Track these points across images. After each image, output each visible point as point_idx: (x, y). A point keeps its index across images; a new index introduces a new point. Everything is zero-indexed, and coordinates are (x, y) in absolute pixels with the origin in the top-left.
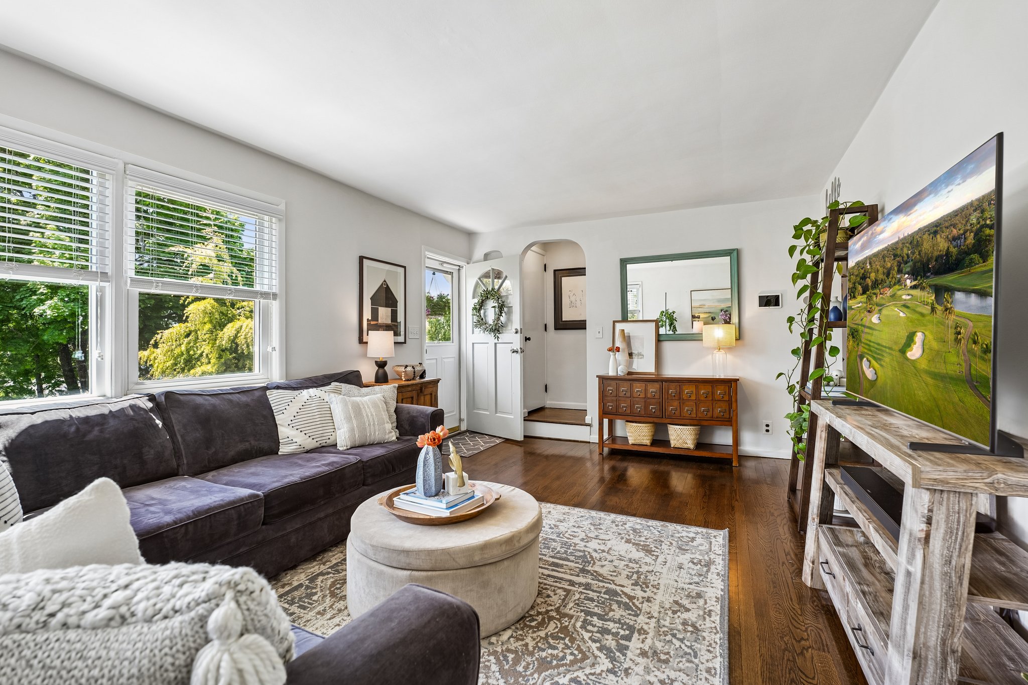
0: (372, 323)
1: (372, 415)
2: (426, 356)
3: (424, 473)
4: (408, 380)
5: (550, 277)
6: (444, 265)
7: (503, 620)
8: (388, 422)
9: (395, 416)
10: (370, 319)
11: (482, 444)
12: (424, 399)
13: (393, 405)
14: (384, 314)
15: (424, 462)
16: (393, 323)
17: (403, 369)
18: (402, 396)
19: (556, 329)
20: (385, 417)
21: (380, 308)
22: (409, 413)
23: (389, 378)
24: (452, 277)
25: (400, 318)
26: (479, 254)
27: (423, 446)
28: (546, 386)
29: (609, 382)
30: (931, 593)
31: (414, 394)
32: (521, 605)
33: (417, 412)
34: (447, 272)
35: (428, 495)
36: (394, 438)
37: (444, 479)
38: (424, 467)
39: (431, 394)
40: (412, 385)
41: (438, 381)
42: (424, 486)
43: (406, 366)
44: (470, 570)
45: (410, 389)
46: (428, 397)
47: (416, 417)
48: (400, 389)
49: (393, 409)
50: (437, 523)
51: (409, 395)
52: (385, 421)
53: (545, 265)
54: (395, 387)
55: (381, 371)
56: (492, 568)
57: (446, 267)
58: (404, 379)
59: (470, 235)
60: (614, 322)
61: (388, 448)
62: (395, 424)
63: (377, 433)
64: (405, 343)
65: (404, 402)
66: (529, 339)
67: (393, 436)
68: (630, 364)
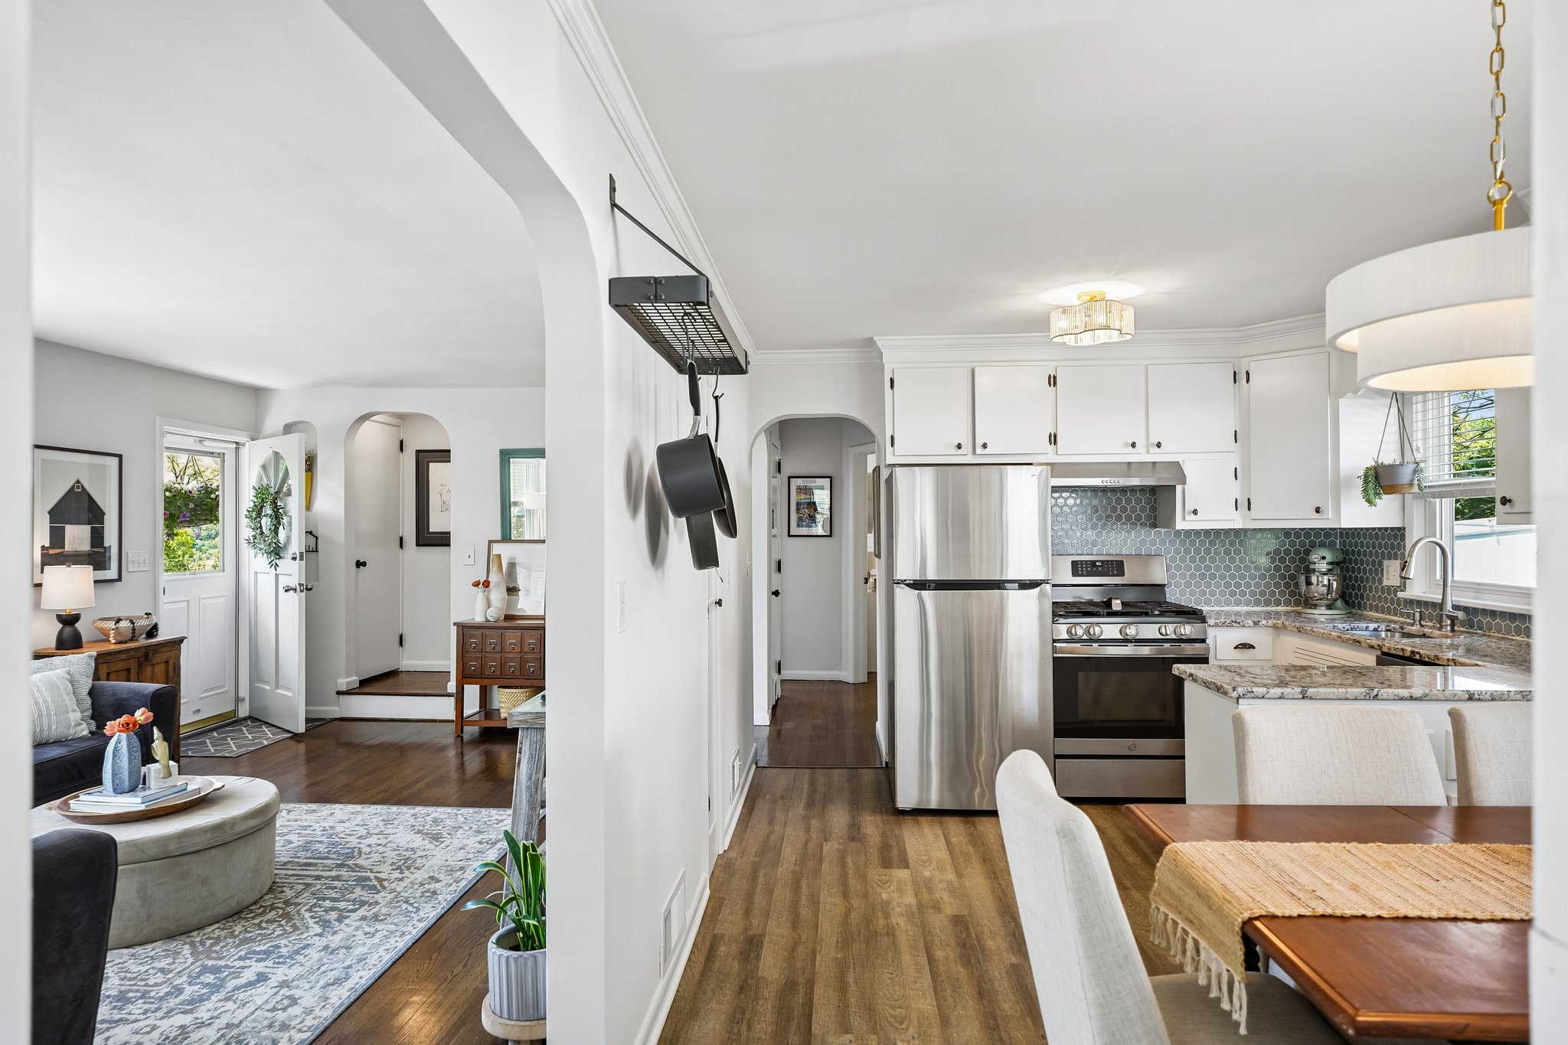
0: (52, 552)
1: (45, 701)
2: (163, 599)
3: (113, 766)
4: (121, 642)
5: (408, 463)
6: (205, 443)
7: (209, 914)
8: (73, 711)
9: (88, 701)
10: (47, 545)
11: (268, 736)
12: (153, 671)
13: (86, 683)
14: (77, 536)
15: (114, 753)
16: (94, 550)
17: (112, 625)
18: (108, 667)
19: (418, 545)
20: (70, 702)
21: (68, 528)
22: (114, 695)
23: (84, 639)
24: (223, 461)
25: (110, 539)
26: (274, 421)
27: (114, 734)
28: (401, 636)
29: (472, 632)
30: (520, 802)
31: (133, 664)
32: (237, 898)
33: (129, 693)
34: (213, 453)
35: (118, 790)
36: (86, 733)
37: (145, 773)
38: (113, 759)
39: (167, 662)
40: (128, 650)
41: (181, 640)
42: (113, 781)
43: (118, 620)
44: (165, 860)
45: (124, 656)
46: (160, 669)
47: (126, 700)
48: (101, 659)
49: (84, 691)
50: (128, 820)
51: (121, 665)
52: (70, 709)
53: (402, 442)
54: (90, 657)
55: (68, 630)
56: (194, 857)
57: (209, 446)
58: (113, 641)
59: (257, 393)
60: (490, 542)
61: (72, 746)
62: (89, 713)
63: (54, 728)
64: (120, 579)
65: (111, 676)
66: (364, 564)
67: (82, 730)
68: (510, 604)
